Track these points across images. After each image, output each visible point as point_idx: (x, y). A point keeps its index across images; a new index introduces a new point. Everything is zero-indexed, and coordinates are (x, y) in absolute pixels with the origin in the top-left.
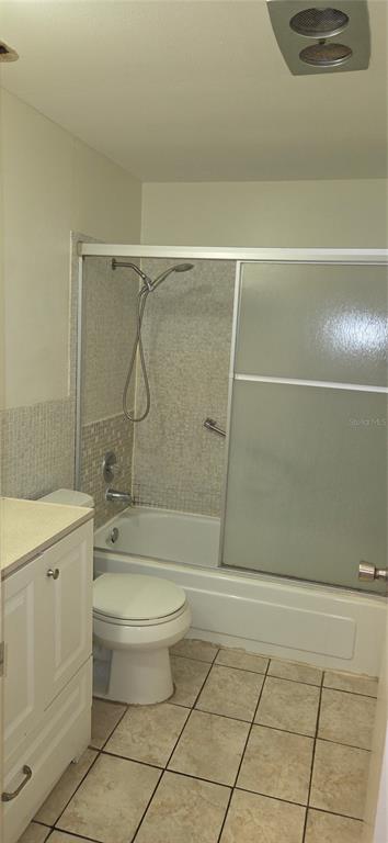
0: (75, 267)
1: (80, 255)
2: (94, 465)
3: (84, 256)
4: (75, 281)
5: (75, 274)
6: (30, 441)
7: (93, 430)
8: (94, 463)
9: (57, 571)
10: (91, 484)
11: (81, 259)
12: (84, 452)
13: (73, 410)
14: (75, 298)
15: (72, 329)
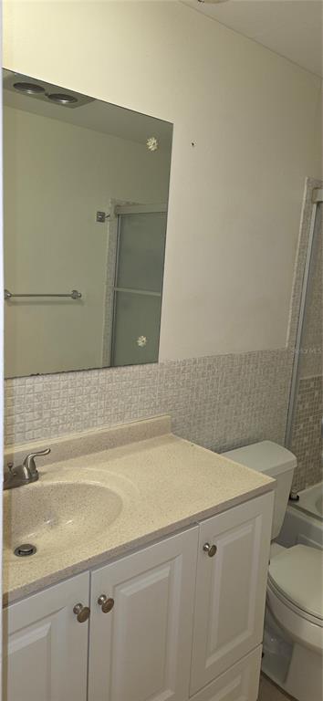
0: (307, 214)
1: (313, 203)
2: (311, 420)
3: (319, 203)
4: (305, 229)
5: (306, 222)
6: (238, 389)
7: (312, 384)
8: (311, 418)
9: (215, 547)
10: (306, 439)
11: (315, 206)
12: (301, 406)
13: (291, 362)
14: (304, 247)
15: (297, 279)
